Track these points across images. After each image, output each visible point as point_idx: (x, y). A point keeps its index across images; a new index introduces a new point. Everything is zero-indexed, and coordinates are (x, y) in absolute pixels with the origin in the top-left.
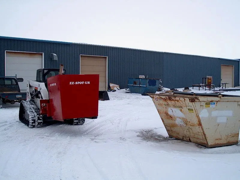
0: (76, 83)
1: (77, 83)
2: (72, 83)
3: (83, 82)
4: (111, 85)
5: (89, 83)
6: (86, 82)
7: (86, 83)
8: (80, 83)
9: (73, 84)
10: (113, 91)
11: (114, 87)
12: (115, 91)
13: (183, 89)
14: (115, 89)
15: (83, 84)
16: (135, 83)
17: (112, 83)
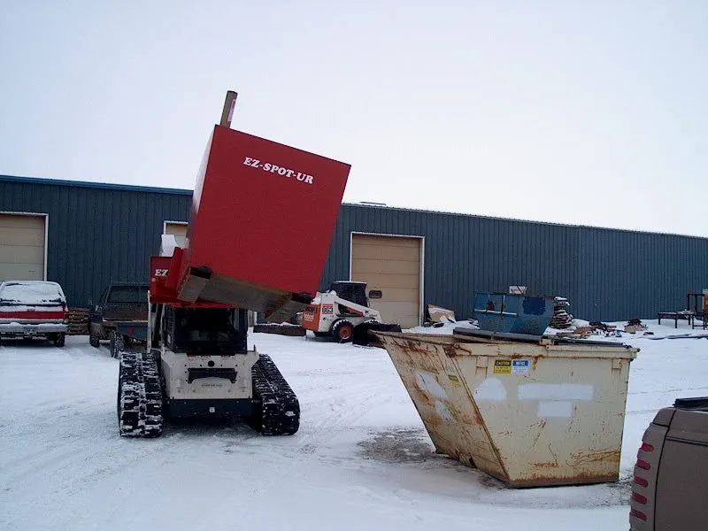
0: (267, 167)
1: (269, 168)
2: (252, 163)
3: (290, 172)
4: (433, 310)
5: (309, 179)
6: (300, 174)
7: (298, 178)
8: (282, 171)
9: (253, 165)
10: (437, 326)
11: (440, 315)
12: (442, 325)
13: (626, 323)
14: (443, 319)
15: (288, 175)
16: (491, 306)
17: (436, 305)
